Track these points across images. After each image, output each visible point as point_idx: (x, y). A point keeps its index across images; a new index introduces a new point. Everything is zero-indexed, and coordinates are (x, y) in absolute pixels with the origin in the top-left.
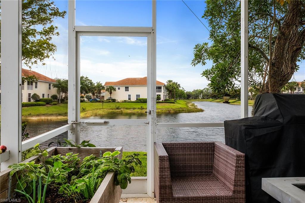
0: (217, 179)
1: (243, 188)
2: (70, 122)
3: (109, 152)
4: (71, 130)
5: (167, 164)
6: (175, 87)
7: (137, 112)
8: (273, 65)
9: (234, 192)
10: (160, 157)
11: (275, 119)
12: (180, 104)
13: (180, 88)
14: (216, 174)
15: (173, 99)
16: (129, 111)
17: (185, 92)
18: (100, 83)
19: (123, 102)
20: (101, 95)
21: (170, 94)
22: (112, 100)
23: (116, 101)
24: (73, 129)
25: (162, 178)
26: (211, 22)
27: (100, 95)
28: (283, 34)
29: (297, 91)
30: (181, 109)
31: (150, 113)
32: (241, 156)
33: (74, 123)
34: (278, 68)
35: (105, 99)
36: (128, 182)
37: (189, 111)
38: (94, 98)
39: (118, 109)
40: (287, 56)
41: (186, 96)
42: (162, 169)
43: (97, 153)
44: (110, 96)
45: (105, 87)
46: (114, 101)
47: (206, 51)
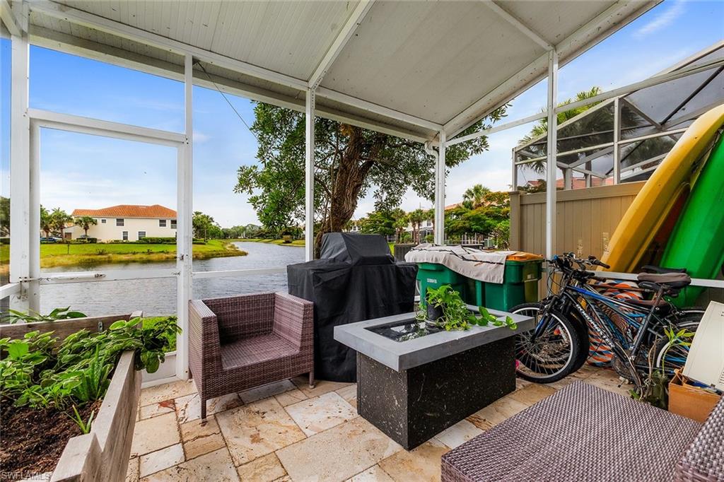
0: (279, 337)
1: (311, 343)
2: (15, 279)
3: (123, 321)
4: (18, 293)
5: (214, 328)
6: (206, 222)
7: (140, 258)
8: (334, 201)
9: (301, 348)
10: (204, 319)
11: (344, 260)
12: (214, 245)
13: (213, 223)
14: (277, 330)
15: (202, 239)
16: (124, 257)
17: (221, 229)
18: (60, 210)
19: (112, 243)
20: (65, 231)
21: (198, 232)
22: (88, 239)
23: (98, 242)
24: (23, 291)
25: (206, 348)
26: (261, 139)
27: (62, 231)
28: (345, 167)
29: (352, 230)
30: (214, 253)
31: (182, 258)
32: (309, 305)
33: (26, 281)
34: (340, 204)
35: (74, 238)
36: (160, 361)
37: (227, 255)
38: (47, 235)
39: (101, 254)
40: (349, 192)
41: (222, 234)
42: (206, 336)
43: (92, 327)
44: (84, 233)
45: (73, 217)
46: (93, 241)
47: (255, 176)
